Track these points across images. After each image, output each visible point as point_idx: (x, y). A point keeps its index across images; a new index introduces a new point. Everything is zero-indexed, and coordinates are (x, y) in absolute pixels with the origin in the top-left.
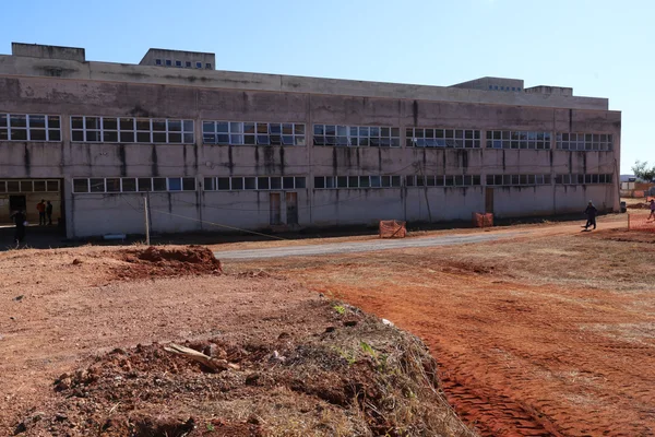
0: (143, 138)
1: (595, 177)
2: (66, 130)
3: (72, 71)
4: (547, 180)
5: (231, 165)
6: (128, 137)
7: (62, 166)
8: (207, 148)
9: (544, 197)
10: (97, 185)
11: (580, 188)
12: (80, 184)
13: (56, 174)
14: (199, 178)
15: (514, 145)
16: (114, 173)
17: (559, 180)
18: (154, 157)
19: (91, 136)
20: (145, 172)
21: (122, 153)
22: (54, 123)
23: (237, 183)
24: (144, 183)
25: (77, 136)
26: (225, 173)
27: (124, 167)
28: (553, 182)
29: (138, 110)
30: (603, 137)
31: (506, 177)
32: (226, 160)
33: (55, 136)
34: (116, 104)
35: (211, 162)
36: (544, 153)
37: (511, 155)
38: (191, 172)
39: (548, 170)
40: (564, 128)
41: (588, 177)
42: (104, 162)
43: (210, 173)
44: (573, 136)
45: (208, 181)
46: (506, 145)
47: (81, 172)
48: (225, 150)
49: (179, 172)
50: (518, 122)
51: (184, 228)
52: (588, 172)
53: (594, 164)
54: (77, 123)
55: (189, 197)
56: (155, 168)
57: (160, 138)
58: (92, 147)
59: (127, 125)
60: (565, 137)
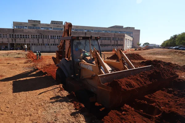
0: (41, 38)
1: (120, 45)
2: (30, 37)
3: (37, 25)
4: (110, 45)
5: (55, 42)
6: (39, 38)
7: (30, 42)
8: (51, 39)
9: (109, 48)
10: (35, 44)
11: (116, 46)
12: (32, 44)
13: (29, 43)
14: (50, 44)
15: (104, 39)
16: (37, 43)
17: (112, 45)
18: (43, 41)
19: (34, 38)
20: (42, 43)
21: (38, 40)
22: (28, 36)
23: (56, 45)
24: (42, 44)
25: (32, 38)
26: (54, 43)
27: (39, 42)
28: (111, 45)
29: (40, 34)
30: (121, 38)
31: (102, 45)
32: (54, 41)
33: (29, 37)
34: (37, 33)
35: (52, 41)
36: (109, 41)
37: (103, 41)
38: (49, 43)
39: (110, 44)
40: (113, 36)
41: (118, 45)
42: (36, 41)
43: (51, 43)
44: (115, 38)
45: (51, 44)
46: (102, 39)
47: (32, 43)
48: (54, 40)
49: (47, 43)
50: (105, 35)
51: (48, 51)
52: (118, 44)
53: (119, 43)
54: (32, 36)
55: (48, 46)
56: (43, 42)
57: (44, 38)
58: (34, 39)
59: (39, 36)
60: (114, 38)
